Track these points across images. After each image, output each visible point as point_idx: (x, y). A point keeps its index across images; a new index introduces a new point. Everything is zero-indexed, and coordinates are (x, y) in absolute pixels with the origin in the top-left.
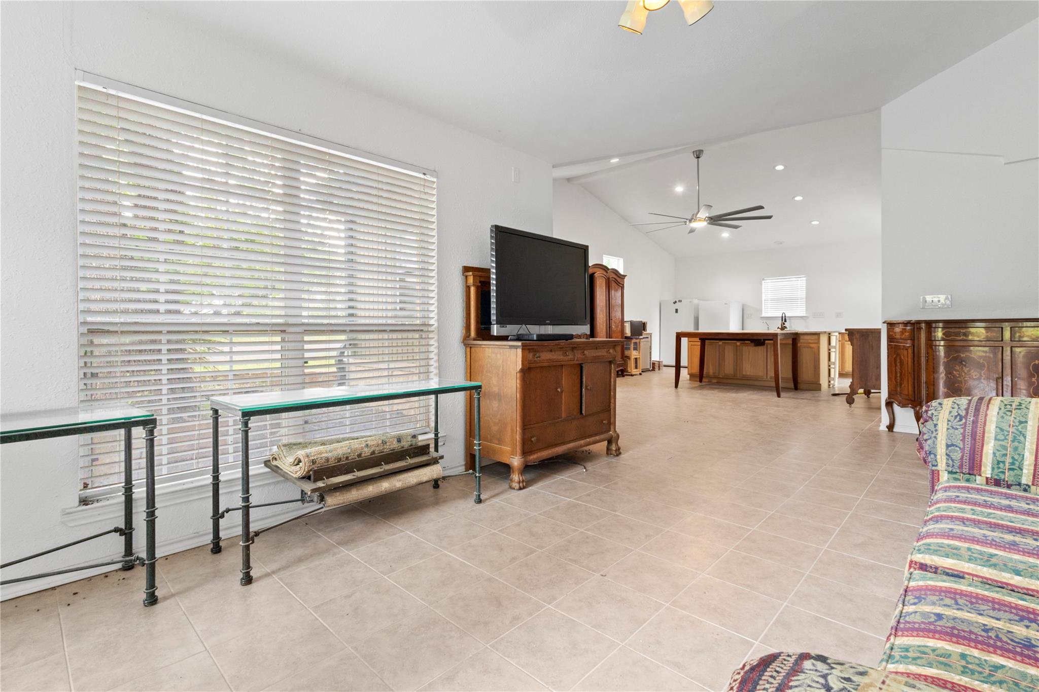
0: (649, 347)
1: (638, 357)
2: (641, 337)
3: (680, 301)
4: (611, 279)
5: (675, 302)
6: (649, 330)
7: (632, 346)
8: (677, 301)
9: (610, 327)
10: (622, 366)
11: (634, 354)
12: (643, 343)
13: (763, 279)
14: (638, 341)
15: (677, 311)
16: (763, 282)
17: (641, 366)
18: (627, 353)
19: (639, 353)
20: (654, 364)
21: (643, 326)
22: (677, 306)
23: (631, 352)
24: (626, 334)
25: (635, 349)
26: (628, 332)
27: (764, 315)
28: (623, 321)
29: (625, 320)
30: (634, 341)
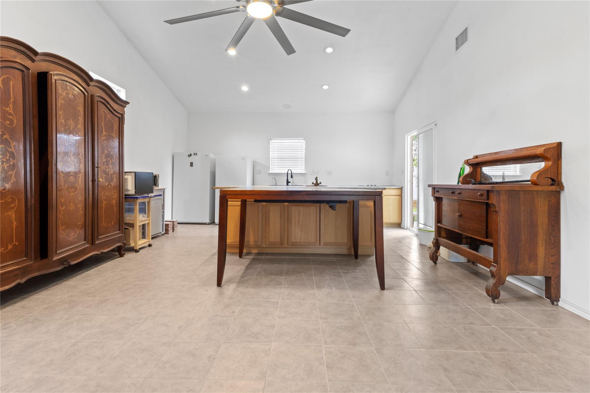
0: (161, 206)
1: (146, 222)
2: (150, 195)
3: (195, 154)
4: (96, 99)
5: (190, 155)
6: (161, 186)
7: (137, 207)
8: (193, 154)
9: (93, 180)
10: (118, 242)
11: (140, 219)
12: (154, 203)
13: (271, 139)
14: (146, 200)
15: (192, 164)
16: (271, 141)
17: (151, 231)
18: (128, 218)
19: (148, 217)
20: (167, 225)
21: (155, 179)
22: (192, 159)
23: (135, 217)
24: (128, 190)
25: (142, 210)
26: (130, 187)
27: (271, 171)
28: (121, 173)
29: (126, 170)
30: (140, 201)
